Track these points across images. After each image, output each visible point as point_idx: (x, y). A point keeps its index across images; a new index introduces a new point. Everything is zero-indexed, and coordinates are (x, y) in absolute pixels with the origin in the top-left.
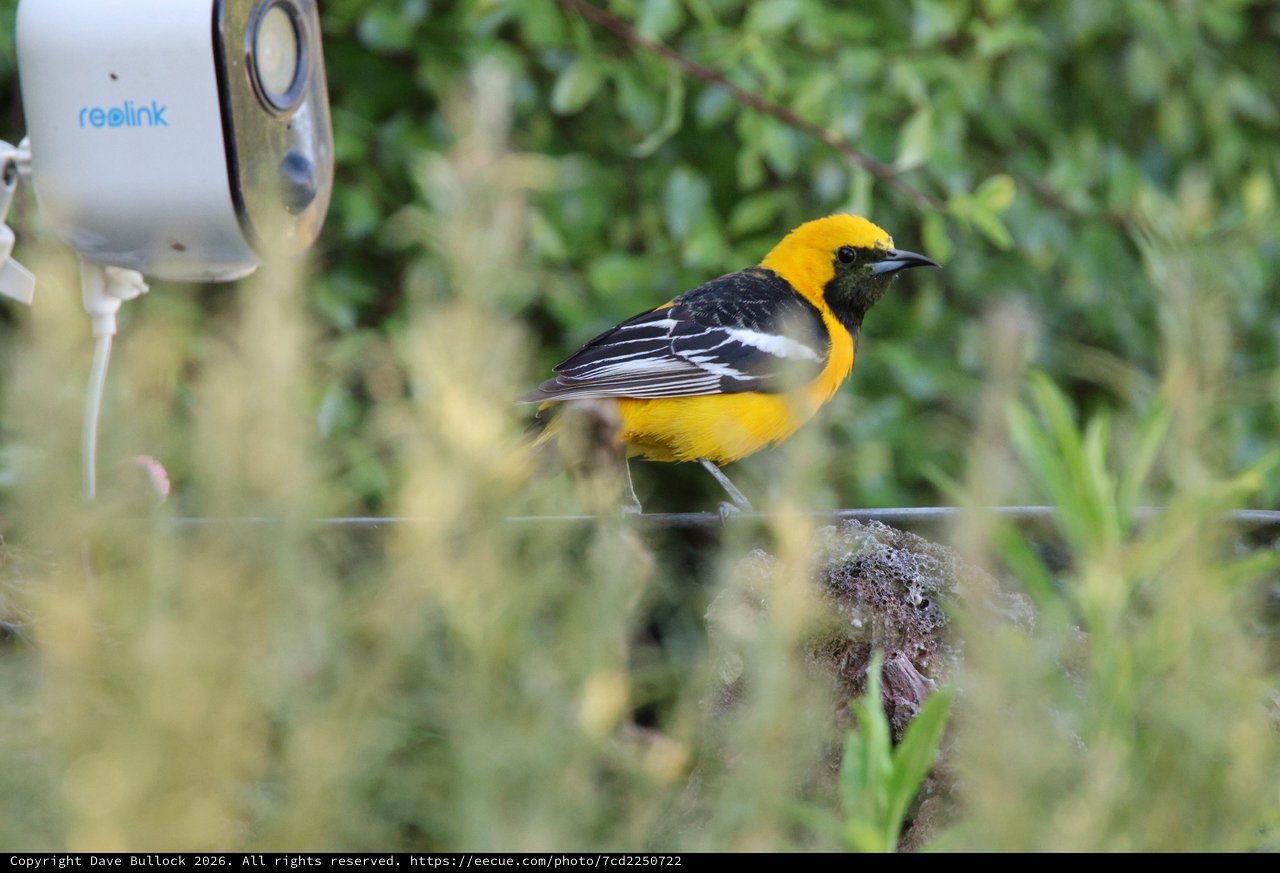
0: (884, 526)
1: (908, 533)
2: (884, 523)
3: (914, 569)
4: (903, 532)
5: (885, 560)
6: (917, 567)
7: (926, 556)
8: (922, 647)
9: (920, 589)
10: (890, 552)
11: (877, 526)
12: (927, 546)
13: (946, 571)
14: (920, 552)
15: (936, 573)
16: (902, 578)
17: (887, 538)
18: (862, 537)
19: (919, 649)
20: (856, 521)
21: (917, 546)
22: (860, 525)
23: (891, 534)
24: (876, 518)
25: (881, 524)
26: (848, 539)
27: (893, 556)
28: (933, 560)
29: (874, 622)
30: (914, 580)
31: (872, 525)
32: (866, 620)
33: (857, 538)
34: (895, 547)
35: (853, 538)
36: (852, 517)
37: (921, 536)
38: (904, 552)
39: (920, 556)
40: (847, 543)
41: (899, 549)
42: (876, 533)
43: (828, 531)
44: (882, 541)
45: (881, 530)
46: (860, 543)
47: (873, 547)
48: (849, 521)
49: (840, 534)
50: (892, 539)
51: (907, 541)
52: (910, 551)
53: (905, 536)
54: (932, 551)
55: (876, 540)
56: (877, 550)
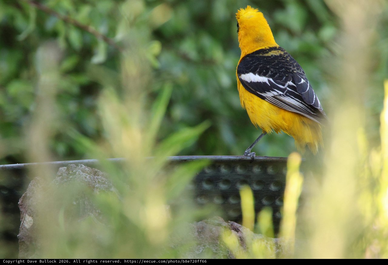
0: (84, 166)
1: (94, 169)
3: (96, 182)
4: (92, 168)
5: (84, 179)
6: (97, 181)
7: (100, 177)
8: (100, 212)
9: (98, 189)
10: (87, 176)
11: (82, 166)
12: (101, 173)
13: (108, 183)
14: (98, 175)
15: (104, 183)
16: (91, 186)
17: (85, 171)
18: (76, 171)
19: (98, 212)
20: (74, 165)
21: (97, 173)
22: (75, 166)
23: (87, 169)
24: (81, 163)
25: (83, 166)
26: (71, 172)
27: (87, 177)
28: (103, 178)
29: (81, 203)
30: (96, 186)
31: (80, 166)
32: (77, 202)
33: (74, 171)
34: (88, 174)
36: (73, 163)
37: (99, 170)
38: (92, 176)
39: (98, 177)
40: (70, 173)
41: (90, 175)
42: (81, 169)
43: (63, 169)
44: (83, 172)
45: (83, 168)
46: (75, 173)
47: (79, 174)
48: (71, 165)
49: (68, 170)
50: (87, 171)
51: (93, 171)
52: (94, 175)
53: (93, 170)
54: (103, 175)
55: (81, 172)
56: (81, 175)
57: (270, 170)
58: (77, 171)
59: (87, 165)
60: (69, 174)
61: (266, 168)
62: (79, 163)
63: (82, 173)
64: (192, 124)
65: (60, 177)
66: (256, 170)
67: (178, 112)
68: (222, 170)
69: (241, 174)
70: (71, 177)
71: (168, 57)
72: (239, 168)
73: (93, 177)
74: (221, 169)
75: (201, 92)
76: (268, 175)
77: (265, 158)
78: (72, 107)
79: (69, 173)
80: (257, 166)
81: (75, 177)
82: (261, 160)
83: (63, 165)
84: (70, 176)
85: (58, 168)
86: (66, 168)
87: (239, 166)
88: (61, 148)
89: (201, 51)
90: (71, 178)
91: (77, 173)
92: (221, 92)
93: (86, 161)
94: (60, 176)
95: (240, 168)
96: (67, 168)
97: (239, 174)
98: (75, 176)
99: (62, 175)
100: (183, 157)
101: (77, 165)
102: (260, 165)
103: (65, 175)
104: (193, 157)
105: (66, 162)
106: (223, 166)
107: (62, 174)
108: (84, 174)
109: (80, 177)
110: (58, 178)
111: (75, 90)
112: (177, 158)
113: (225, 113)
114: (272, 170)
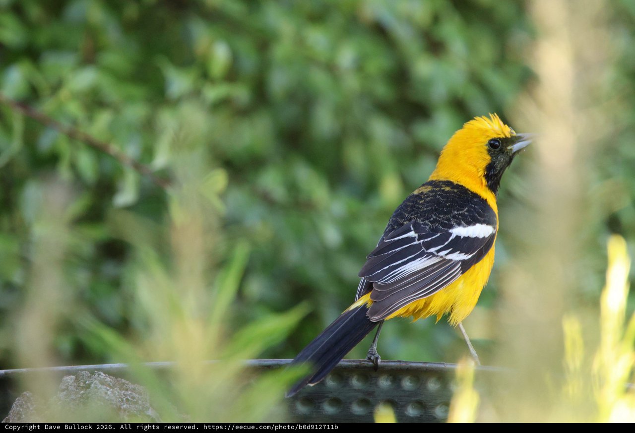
0: (104, 375)
1: (119, 379)
2: (104, 373)
3: (123, 400)
4: (116, 378)
5: (104, 395)
6: (125, 399)
7: (130, 392)
9: (126, 413)
10: (108, 390)
11: (99, 375)
12: (131, 386)
13: (143, 402)
14: (127, 390)
15: (136, 403)
16: (115, 406)
17: (106, 382)
18: (90, 382)
20: (87, 372)
21: (124, 386)
22: (89, 375)
23: (108, 379)
24: (99, 370)
25: (102, 374)
26: (82, 383)
27: (109, 392)
28: (134, 394)
30: (122, 407)
31: (97, 375)
33: (87, 382)
34: (111, 387)
35: (85, 383)
36: (85, 370)
37: (127, 381)
38: (117, 390)
39: (126, 393)
40: (81, 385)
41: (113, 389)
42: (99, 379)
43: (70, 379)
44: (103, 384)
45: (101, 377)
46: (88, 386)
47: (96, 388)
48: (83, 372)
49: (77, 380)
50: (109, 383)
51: (119, 383)
52: (120, 390)
53: (118, 381)
54: (134, 389)
55: (99, 383)
56: (99, 389)
57: (407, 384)
58: (92, 383)
59: (109, 373)
60: (80, 388)
61: (400, 380)
62: (96, 369)
63: (100, 386)
64: (280, 308)
65: (65, 393)
66: (384, 383)
67: (256, 287)
68: (328, 383)
69: (359, 390)
70: (82, 392)
71: (239, 197)
72: (355, 380)
73: (118, 392)
74: (327, 381)
75: (293, 256)
76: (404, 391)
77: (398, 364)
78: (83, 277)
79: (79, 386)
80: (386, 376)
81: (89, 393)
82: (391, 366)
83: (69, 373)
84: (81, 390)
85: (62, 377)
86: (73, 377)
87: (355, 377)
88: (66, 345)
89: (293, 187)
90: (83, 394)
91: (93, 385)
92: (325, 255)
93: (106, 366)
94: (63, 390)
95: (358, 380)
96: (76, 377)
97: (355, 390)
98: (88, 390)
99: (67, 389)
100: (266, 361)
101: (92, 372)
102: (390, 375)
103: (73, 388)
104: (281, 361)
105: (74, 368)
106: (330, 376)
107: (68, 387)
108: (103, 388)
109: (97, 392)
110: (62, 393)
111: (87, 249)
112: (256, 362)
113: (331, 289)
114: (410, 383)
